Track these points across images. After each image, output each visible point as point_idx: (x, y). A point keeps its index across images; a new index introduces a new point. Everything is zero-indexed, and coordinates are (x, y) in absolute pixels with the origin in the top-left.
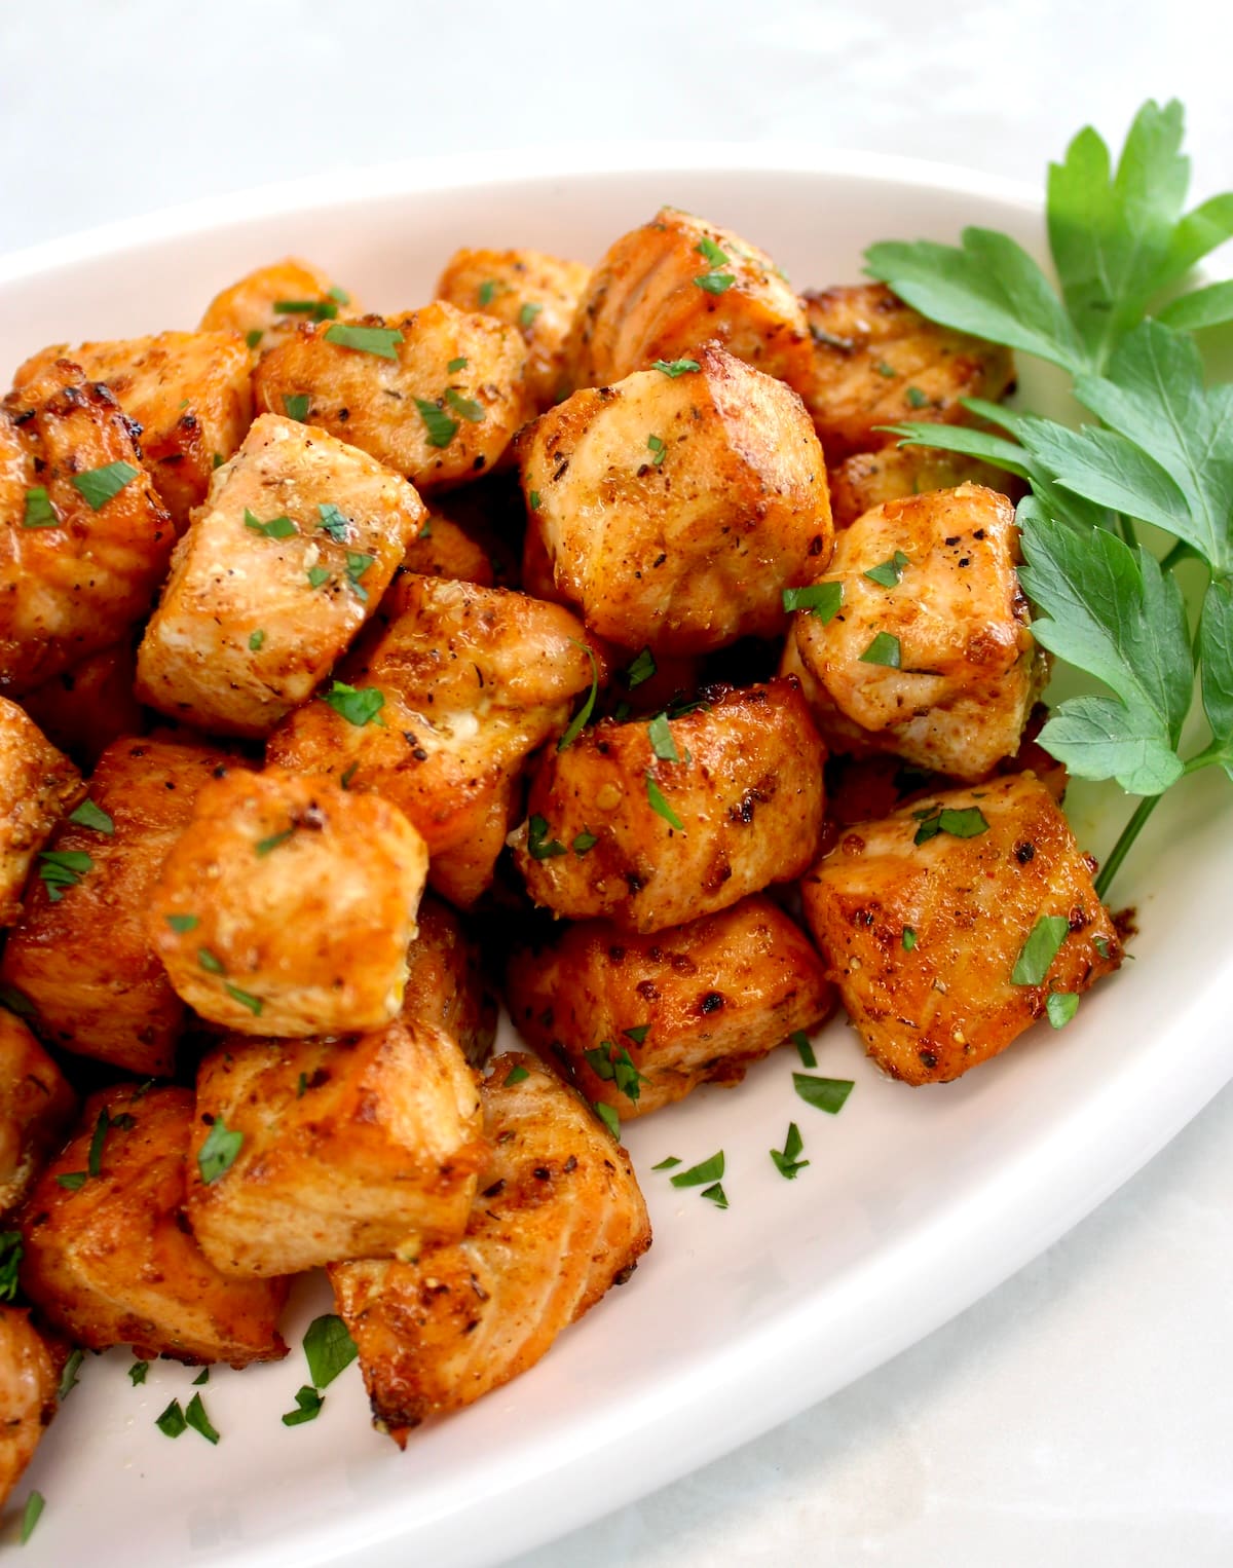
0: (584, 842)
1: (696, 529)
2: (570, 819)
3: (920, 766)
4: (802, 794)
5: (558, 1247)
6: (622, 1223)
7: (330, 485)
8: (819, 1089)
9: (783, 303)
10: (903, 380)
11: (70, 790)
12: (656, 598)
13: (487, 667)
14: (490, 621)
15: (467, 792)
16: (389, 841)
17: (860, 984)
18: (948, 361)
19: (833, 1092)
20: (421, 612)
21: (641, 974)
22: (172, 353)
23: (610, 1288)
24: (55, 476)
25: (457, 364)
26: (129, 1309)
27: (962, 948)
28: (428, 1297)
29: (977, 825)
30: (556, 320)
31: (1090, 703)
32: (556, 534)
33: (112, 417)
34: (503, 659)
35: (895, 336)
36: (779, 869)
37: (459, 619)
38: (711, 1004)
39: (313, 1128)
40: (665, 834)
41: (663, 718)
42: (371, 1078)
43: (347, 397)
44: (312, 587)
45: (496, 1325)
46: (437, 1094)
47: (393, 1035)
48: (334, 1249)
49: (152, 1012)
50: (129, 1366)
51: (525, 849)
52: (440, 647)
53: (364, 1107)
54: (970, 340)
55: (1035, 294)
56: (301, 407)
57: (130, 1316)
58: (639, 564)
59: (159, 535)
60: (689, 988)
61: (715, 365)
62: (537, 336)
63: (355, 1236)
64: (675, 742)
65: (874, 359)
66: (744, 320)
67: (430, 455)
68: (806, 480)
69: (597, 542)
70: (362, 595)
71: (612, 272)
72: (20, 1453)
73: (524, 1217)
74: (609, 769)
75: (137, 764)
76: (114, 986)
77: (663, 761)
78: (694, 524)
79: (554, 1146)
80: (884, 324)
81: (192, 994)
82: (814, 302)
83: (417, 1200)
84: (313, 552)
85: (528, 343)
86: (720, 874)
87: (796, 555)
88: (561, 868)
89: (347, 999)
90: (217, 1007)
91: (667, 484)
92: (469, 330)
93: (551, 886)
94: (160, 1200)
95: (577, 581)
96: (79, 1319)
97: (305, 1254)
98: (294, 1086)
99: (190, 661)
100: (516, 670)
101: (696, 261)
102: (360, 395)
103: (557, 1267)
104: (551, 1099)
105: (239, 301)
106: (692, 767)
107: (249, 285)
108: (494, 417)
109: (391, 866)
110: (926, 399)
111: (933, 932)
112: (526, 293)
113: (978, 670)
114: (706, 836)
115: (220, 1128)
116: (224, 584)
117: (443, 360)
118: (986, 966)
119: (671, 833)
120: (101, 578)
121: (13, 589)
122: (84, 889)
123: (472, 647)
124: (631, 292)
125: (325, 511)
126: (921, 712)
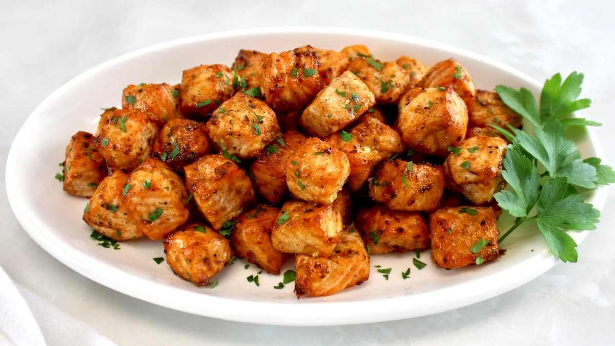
0: (385, 184)
1: (433, 124)
2: (384, 178)
3: (466, 198)
4: (437, 193)
5: (347, 268)
6: (363, 270)
7: (356, 89)
8: (419, 264)
9: (471, 87)
10: (494, 115)
11: (279, 135)
12: (419, 137)
13: (377, 139)
14: (381, 129)
15: (363, 162)
16: (343, 162)
17: (435, 240)
18: (507, 114)
19: (422, 265)
20: (367, 123)
21: (387, 219)
22: (332, 55)
23: (355, 285)
24: (299, 68)
25: (393, 76)
26: (251, 249)
27: (461, 238)
28: (316, 266)
29: (475, 213)
30: (419, 77)
31: (509, 193)
32: (402, 117)
33: (316, 60)
34: (381, 138)
35: (496, 105)
36: (426, 207)
37: (374, 126)
38: (400, 230)
39: (305, 219)
40: (403, 187)
41: (411, 162)
42: (321, 213)
43: (366, 75)
44: (345, 108)
45: (328, 280)
46: (334, 224)
47: (329, 207)
48: (300, 249)
49: (279, 187)
50: (245, 265)
51: (371, 182)
52: (368, 131)
53: (318, 218)
54: (514, 112)
55: (533, 106)
56: (356, 72)
57: (250, 251)
58: (418, 127)
59: (317, 88)
60: (397, 225)
61: (449, 91)
62: (414, 79)
63: (305, 248)
64: (412, 168)
65: (489, 108)
66: (461, 87)
67: (380, 93)
68: (462, 123)
69: (410, 121)
70: (355, 114)
71: (435, 69)
72: (218, 269)
73: (342, 259)
74: (396, 169)
75: (294, 136)
76: (274, 178)
77: (408, 171)
78: (433, 122)
79: (354, 248)
80: (494, 102)
81: (291, 184)
82: (478, 92)
83: (321, 243)
84: (348, 101)
85: (411, 80)
86: (412, 202)
87: (454, 139)
88: (378, 189)
89: (323, 191)
90: (294, 188)
91: (430, 112)
92: (398, 70)
93: (374, 192)
94: (267, 226)
95: (403, 128)
96: (239, 248)
97: (293, 249)
98: (304, 211)
99: (314, 117)
100: (382, 142)
101: (454, 70)
102: (370, 76)
103: (345, 273)
104: (358, 239)
105: (350, 50)
106: (414, 175)
107: (354, 48)
108: (397, 90)
109: (342, 167)
110: (498, 121)
111: (456, 232)
112: (414, 69)
113: (486, 176)
114: (412, 191)
115: (285, 214)
116: (327, 101)
117: (390, 75)
118: (465, 244)
119: (404, 187)
120: (301, 93)
121: (283, 87)
122: (275, 155)
123: (375, 132)
124: (438, 74)
125: (354, 94)
126: (470, 183)
